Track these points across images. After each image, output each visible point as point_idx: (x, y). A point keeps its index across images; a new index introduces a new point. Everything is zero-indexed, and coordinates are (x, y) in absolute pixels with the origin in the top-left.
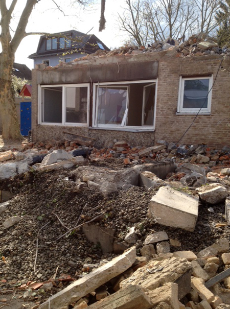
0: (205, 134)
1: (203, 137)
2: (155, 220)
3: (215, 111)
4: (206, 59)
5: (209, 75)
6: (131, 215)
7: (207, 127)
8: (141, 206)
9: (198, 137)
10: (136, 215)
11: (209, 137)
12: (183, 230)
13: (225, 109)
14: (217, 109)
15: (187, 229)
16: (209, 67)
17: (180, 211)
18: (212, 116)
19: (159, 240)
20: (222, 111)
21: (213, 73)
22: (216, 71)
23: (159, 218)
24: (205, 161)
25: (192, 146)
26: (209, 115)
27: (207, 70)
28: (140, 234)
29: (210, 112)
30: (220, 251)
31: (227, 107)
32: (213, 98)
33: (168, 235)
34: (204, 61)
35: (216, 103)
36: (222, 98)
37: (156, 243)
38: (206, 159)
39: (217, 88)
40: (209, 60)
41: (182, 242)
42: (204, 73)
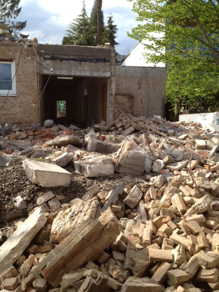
0: (14, 113)
1: (12, 116)
2: (41, 184)
3: (20, 93)
4: (6, 46)
5: (11, 60)
6: (10, 187)
7: (15, 107)
8: (17, 178)
9: (7, 117)
10: (16, 187)
11: (18, 116)
12: (63, 187)
13: (28, 92)
14: (21, 91)
15: (65, 186)
16: (11, 53)
17: (60, 173)
18: (18, 97)
19: (49, 199)
20: (26, 94)
21: (14, 59)
22: (17, 58)
23: (45, 182)
24: (23, 137)
25: (6, 125)
26: (15, 97)
27: (9, 56)
28: (29, 199)
29: (15, 93)
30: (95, 193)
31: (30, 90)
32: (17, 82)
33: (54, 193)
34: (5, 47)
35: (20, 86)
36: (25, 81)
37: (48, 201)
38: (24, 135)
39: (20, 73)
40: (10, 47)
41: (64, 195)
42: (6, 58)
